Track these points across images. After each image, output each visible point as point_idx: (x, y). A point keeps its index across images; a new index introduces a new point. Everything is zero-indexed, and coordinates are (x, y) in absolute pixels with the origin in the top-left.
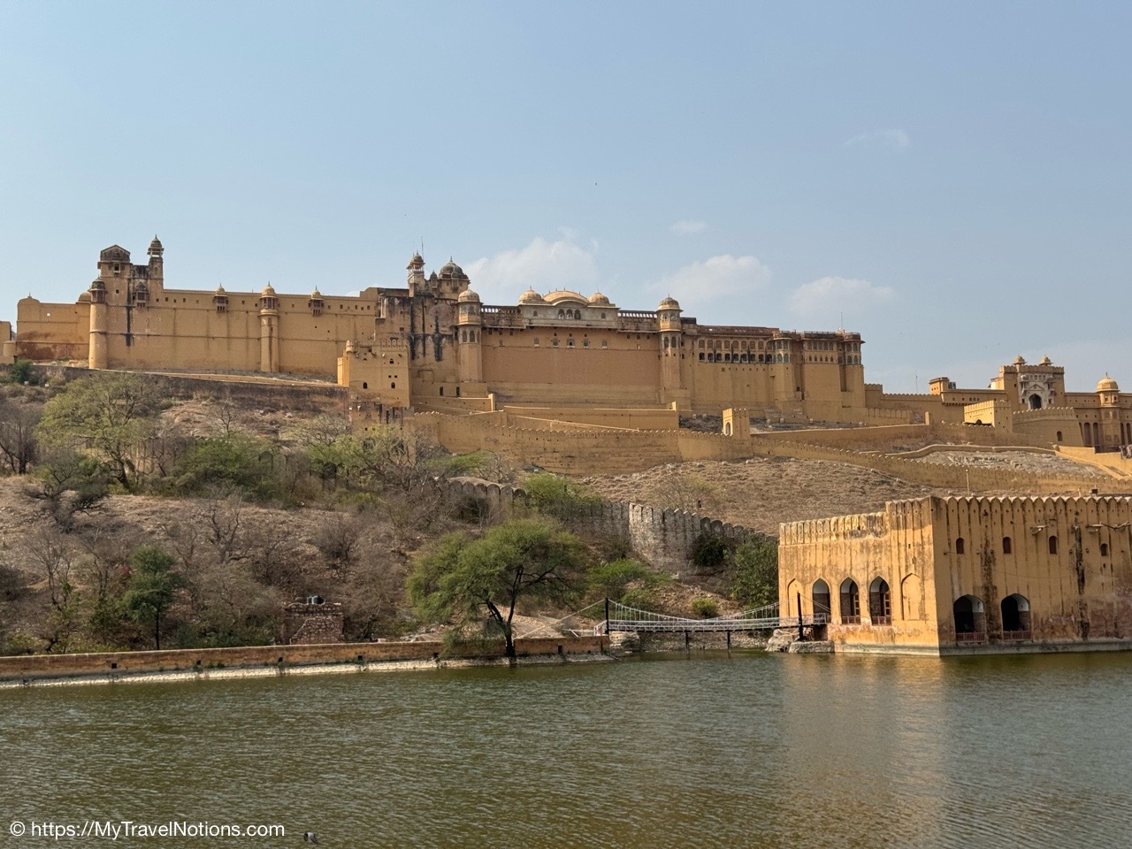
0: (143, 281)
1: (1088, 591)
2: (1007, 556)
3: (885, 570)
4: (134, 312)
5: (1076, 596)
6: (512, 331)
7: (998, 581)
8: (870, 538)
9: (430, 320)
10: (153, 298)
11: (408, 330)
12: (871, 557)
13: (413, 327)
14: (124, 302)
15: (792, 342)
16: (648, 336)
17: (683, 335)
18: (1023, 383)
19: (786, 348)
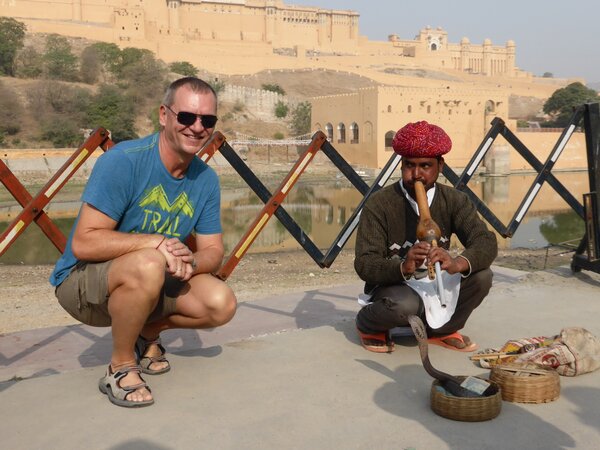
2: (409, 114)
3: (357, 119)
15: (327, 14)
16: (260, 8)
17: (276, 8)
18: (429, 38)
19: (324, 17)
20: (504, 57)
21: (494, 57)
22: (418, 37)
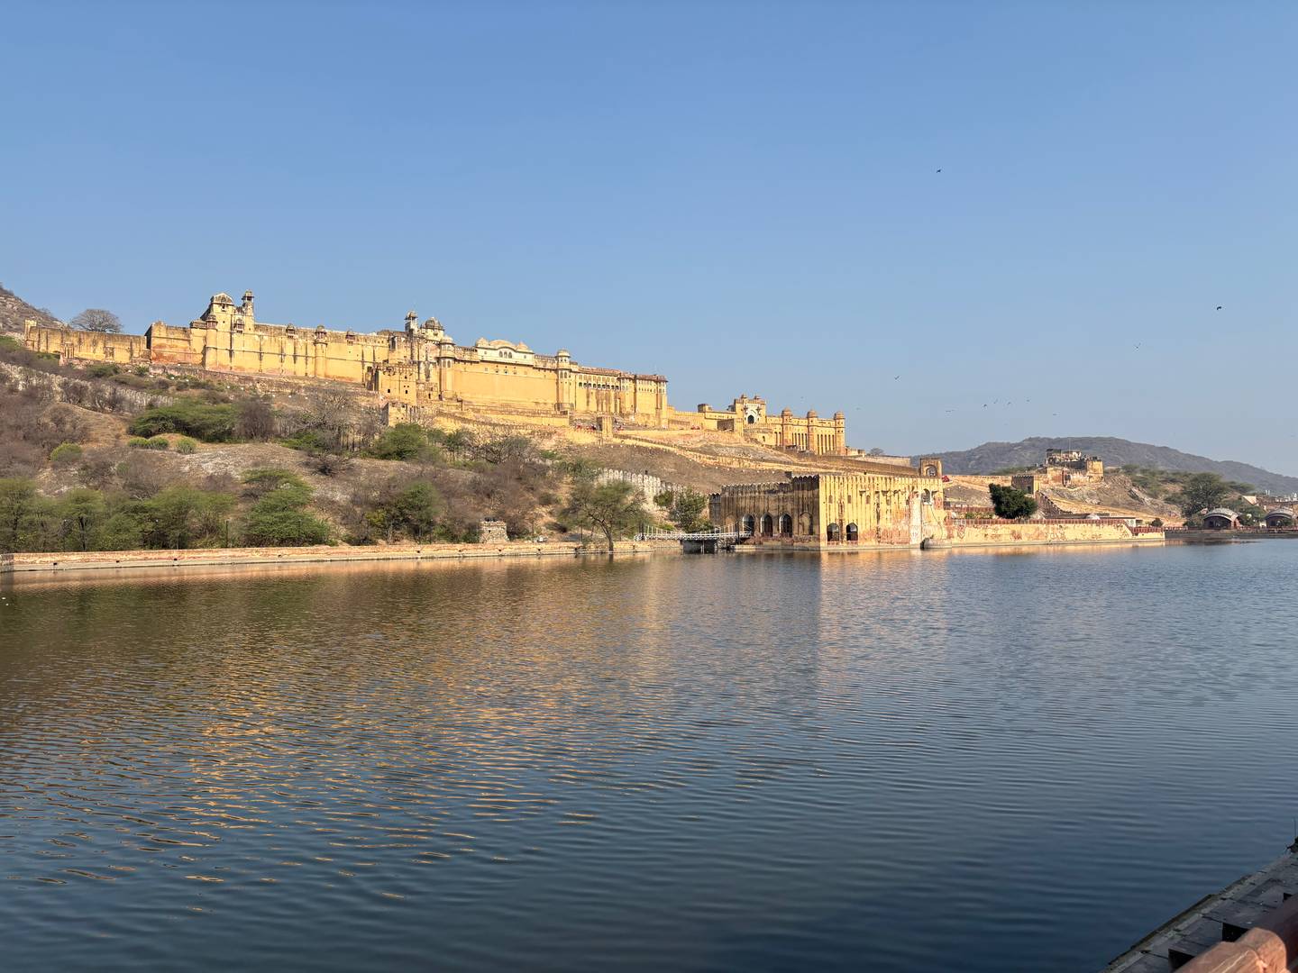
0: (240, 317)
1: (880, 521)
2: (850, 505)
3: (789, 510)
4: (234, 336)
5: (876, 525)
6: (471, 362)
7: (845, 517)
8: (781, 494)
9: (422, 352)
10: (247, 327)
11: (409, 358)
12: (781, 504)
13: (412, 356)
14: (228, 329)
15: (630, 379)
16: (551, 370)
17: (571, 371)
18: (746, 409)
19: (628, 384)
20: (832, 431)
21: (820, 431)
22: (733, 409)
